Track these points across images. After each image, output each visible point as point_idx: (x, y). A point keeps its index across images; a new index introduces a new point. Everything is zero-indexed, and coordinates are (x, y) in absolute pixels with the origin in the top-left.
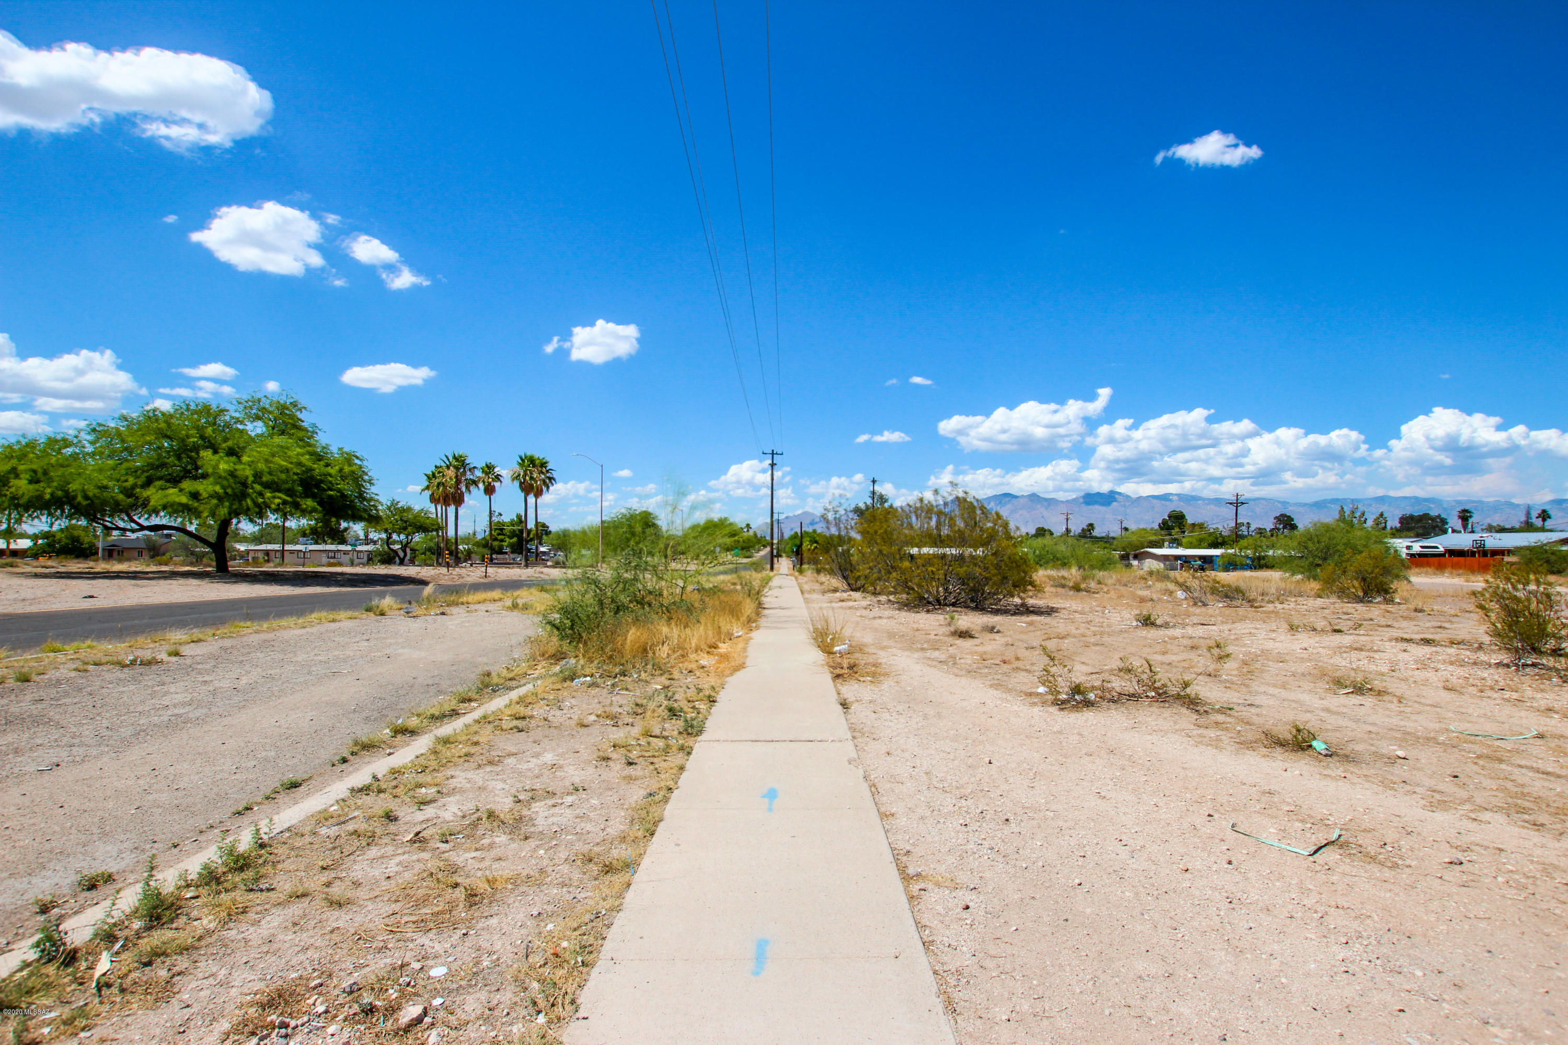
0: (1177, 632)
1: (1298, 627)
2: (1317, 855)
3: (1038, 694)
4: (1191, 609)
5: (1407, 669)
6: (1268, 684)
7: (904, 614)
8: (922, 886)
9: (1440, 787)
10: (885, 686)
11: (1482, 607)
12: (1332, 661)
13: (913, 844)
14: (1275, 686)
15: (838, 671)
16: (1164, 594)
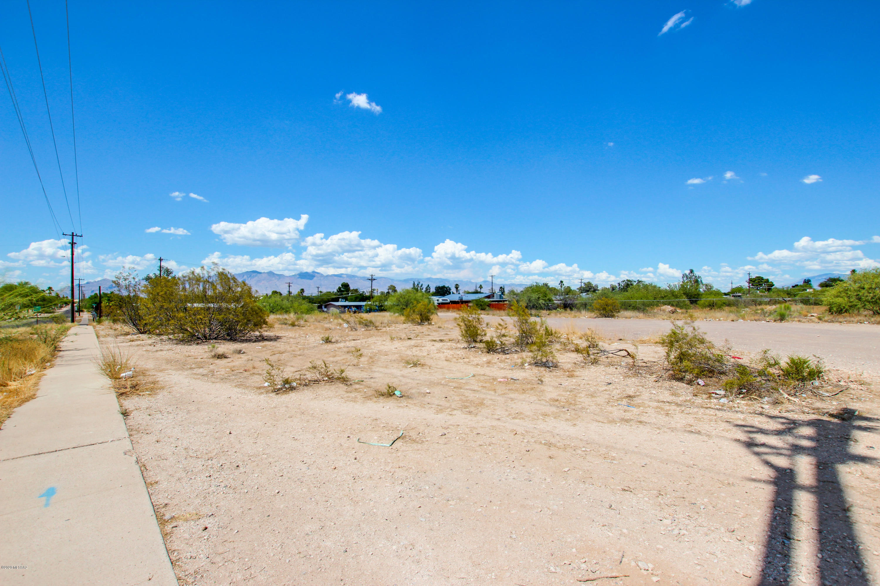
0: (342, 345)
1: (394, 338)
2: (393, 445)
3: (264, 387)
4: (350, 333)
5: (433, 353)
6: (380, 367)
7: (180, 347)
8: (175, 524)
9: (441, 404)
10: (160, 396)
11: (459, 325)
12: (406, 353)
13: (171, 499)
14: (382, 367)
15: (123, 391)
16: (337, 326)
